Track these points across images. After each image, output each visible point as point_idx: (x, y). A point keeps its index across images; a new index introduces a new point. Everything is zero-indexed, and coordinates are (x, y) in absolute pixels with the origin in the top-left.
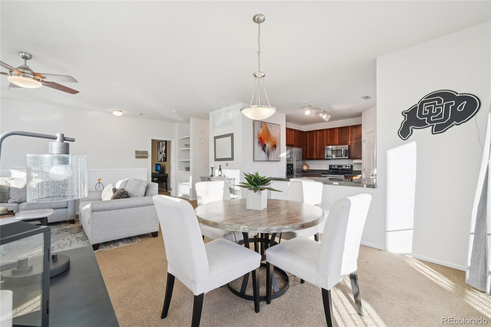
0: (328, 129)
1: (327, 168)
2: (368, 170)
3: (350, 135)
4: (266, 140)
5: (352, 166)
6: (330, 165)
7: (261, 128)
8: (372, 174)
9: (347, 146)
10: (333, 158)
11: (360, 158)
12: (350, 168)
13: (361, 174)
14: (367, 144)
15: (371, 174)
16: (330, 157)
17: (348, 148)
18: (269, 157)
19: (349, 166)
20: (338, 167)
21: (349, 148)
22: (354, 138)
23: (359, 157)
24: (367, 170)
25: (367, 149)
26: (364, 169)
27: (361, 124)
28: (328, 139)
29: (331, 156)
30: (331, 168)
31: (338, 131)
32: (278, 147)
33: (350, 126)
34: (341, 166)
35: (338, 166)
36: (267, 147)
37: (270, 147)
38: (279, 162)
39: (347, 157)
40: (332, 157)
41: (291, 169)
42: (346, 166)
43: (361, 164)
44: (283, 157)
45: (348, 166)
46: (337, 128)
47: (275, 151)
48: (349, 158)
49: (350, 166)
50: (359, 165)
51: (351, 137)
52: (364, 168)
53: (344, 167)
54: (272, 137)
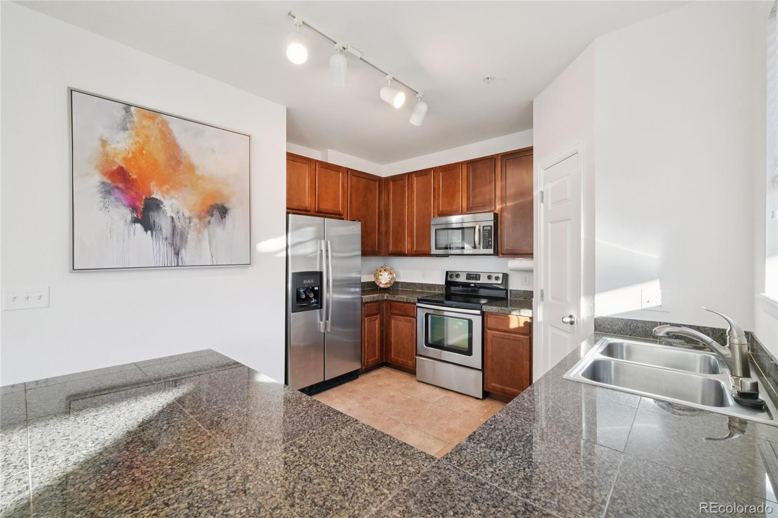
0: (440, 167)
1: (440, 280)
2: (553, 298)
3: (499, 184)
4: (161, 184)
5: (506, 276)
6: (447, 272)
7: (125, 129)
8: (571, 316)
9: (491, 216)
10: (466, 252)
11: (529, 255)
12: (500, 282)
13: (530, 307)
14: (550, 204)
15: (567, 320)
16: (458, 248)
17: (492, 223)
18: (183, 252)
19: (496, 275)
20: (467, 279)
21: (496, 224)
22: (510, 191)
23: (525, 249)
24: (550, 299)
25: (551, 223)
26: (542, 296)
27: (532, 146)
28: (439, 196)
29: (460, 246)
30: (449, 279)
31: (465, 173)
32: (236, 215)
33: (497, 155)
34: (477, 277)
35: (469, 276)
36: (169, 214)
37: (187, 214)
38: (250, 267)
39: (491, 251)
40: (463, 248)
41: (316, 288)
42: (489, 277)
43: (531, 271)
44: (271, 255)
45: (494, 276)
46: (462, 163)
47: (219, 230)
48: (496, 253)
49: (501, 276)
50: (527, 275)
51: (504, 189)
52: (542, 291)
53: (483, 280)
54: (198, 172)
